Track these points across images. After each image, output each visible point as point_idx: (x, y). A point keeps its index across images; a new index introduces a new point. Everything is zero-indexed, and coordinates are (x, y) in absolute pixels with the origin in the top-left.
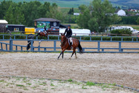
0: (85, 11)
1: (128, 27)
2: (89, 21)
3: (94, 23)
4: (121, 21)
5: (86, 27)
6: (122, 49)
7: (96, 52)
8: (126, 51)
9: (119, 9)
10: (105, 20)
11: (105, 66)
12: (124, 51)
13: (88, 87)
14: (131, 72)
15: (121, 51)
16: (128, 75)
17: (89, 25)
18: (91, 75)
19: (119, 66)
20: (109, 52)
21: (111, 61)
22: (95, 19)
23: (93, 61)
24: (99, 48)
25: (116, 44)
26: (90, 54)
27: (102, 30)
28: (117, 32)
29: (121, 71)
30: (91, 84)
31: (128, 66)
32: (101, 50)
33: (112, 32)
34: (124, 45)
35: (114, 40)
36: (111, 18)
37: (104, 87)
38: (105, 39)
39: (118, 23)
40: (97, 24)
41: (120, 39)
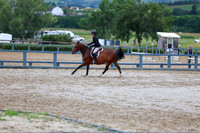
0: (4, 7)
1: (67, 32)
2: (11, 22)
3: (17, 25)
4: (58, 23)
5: (6, 31)
6: (58, 64)
7: (20, 68)
8: (63, 65)
9: (54, 5)
10: (34, 21)
11: (33, 88)
12: (61, 65)
13: (7, 117)
14: (70, 96)
15: (57, 65)
16: (66, 100)
17: (10, 28)
18: (13, 99)
19: (53, 88)
20: (39, 68)
21: (42, 81)
22: (20, 20)
23: (15, 80)
24: (24, 62)
25: (49, 56)
26: (11, 70)
27: (29, 36)
28: (52, 39)
29: (56, 95)
30: (12, 114)
31: (66, 87)
32: (28, 65)
33: (44, 38)
34: (62, 57)
35: (47, 49)
36: (43, 19)
37: (31, 117)
38: (33, 49)
39: (53, 26)
40: (22, 26)
41: (55, 49)
